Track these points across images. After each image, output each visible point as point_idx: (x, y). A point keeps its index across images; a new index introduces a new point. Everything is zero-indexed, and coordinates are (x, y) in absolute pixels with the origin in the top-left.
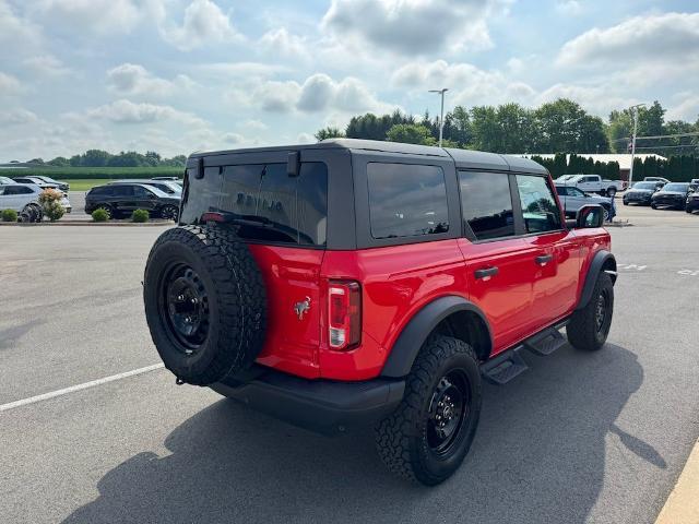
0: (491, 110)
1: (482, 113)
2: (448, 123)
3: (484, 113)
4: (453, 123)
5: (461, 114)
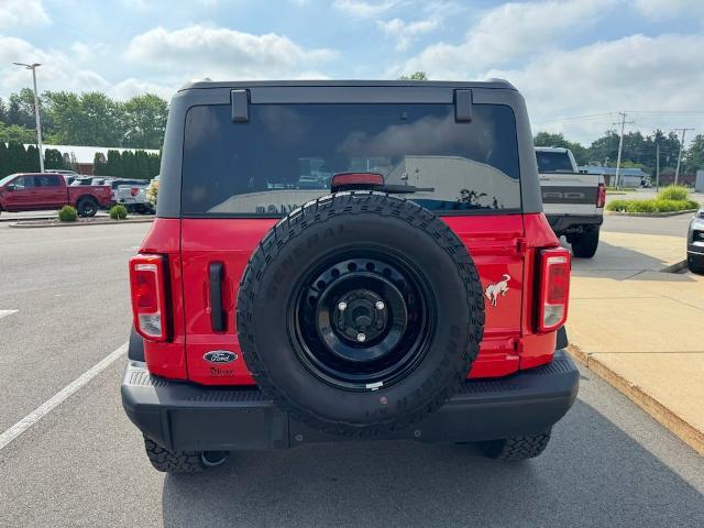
0: (72, 96)
1: (62, 100)
2: (14, 106)
3: (65, 99)
4: (22, 108)
5: (29, 96)
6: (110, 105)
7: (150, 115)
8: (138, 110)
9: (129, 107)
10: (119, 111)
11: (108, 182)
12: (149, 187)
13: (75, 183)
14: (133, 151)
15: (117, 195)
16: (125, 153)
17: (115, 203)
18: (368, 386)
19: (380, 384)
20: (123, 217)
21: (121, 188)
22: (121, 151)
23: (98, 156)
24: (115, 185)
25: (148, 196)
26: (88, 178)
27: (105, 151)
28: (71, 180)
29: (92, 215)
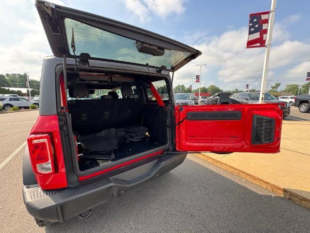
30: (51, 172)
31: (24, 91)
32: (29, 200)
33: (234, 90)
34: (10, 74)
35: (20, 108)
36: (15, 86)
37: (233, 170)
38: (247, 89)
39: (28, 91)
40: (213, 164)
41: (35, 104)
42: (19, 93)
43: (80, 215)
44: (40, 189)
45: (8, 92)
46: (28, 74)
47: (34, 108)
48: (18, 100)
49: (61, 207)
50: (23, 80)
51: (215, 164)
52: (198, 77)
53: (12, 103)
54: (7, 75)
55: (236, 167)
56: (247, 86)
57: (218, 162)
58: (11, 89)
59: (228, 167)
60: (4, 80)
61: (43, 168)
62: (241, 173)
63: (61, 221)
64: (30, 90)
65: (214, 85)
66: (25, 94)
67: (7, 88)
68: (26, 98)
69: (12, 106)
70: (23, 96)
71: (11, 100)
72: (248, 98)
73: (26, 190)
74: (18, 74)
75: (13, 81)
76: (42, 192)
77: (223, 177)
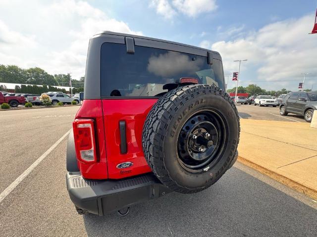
6: (20, 70)
7: (38, 74)
8: (33, 72)
9: (29, 71)
10: (24, 72)
11: (22, 95)
12: (41, 97)
13: (7, 95)
14: (32, 85)
15: (27, 99)
16: (29, 86)
17: (26, 102)
18: (205, 170)
19: (208, 168)
20: (31, 107)
21: (28, 97)
22: (27, 85)
23: (17, 87)
24: (26, 96)
25: (41, 100)
26: (13, 93)
27: (20, 85)
28: (6, 94)
29: (17, 106)
30: (94, 160)
31: (67, 89)
32: (72, 187)
33: (281, 90)
34: (58, 74)
35: (64, 103)
36: (61, 85)
37: (296, 185)
38: (300, 89)
39: (70, 89)
40: (263, 174)
41: (75, 100)
42: (64, 91)
43: (119, 211)
44: (81, 177)
45: (56, 90)
46: (71, 75)
47: (74, 104)
48: (62, 96)
49: (102, 200)
50: (66, 80)
51: (268, 174)
52: (235, 75)
53: (59, 99)
54: (56, 75)
55: (301, 182)
56: (301, 84)
57: (273, 172)
58: (58, 87)
59: (287, 181)
60: (53, 80)
61: (86, 156)
62: (309, 192)
63: (101, 215)
64: (72, 88)
65: (254, 84)
66: (68, 91)
67: (55, 87)
68: (69, 95)
69: (58, 101)
70: (66, 93)
71: (57, 96)
72: (306, 99)
73: (69, 176)
74: (64, 75)
75: (60, 81)
76: (84, 181)
77: (281, 193)
